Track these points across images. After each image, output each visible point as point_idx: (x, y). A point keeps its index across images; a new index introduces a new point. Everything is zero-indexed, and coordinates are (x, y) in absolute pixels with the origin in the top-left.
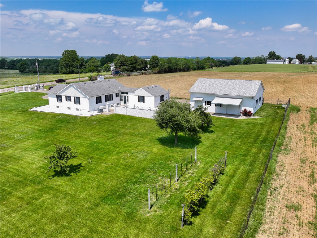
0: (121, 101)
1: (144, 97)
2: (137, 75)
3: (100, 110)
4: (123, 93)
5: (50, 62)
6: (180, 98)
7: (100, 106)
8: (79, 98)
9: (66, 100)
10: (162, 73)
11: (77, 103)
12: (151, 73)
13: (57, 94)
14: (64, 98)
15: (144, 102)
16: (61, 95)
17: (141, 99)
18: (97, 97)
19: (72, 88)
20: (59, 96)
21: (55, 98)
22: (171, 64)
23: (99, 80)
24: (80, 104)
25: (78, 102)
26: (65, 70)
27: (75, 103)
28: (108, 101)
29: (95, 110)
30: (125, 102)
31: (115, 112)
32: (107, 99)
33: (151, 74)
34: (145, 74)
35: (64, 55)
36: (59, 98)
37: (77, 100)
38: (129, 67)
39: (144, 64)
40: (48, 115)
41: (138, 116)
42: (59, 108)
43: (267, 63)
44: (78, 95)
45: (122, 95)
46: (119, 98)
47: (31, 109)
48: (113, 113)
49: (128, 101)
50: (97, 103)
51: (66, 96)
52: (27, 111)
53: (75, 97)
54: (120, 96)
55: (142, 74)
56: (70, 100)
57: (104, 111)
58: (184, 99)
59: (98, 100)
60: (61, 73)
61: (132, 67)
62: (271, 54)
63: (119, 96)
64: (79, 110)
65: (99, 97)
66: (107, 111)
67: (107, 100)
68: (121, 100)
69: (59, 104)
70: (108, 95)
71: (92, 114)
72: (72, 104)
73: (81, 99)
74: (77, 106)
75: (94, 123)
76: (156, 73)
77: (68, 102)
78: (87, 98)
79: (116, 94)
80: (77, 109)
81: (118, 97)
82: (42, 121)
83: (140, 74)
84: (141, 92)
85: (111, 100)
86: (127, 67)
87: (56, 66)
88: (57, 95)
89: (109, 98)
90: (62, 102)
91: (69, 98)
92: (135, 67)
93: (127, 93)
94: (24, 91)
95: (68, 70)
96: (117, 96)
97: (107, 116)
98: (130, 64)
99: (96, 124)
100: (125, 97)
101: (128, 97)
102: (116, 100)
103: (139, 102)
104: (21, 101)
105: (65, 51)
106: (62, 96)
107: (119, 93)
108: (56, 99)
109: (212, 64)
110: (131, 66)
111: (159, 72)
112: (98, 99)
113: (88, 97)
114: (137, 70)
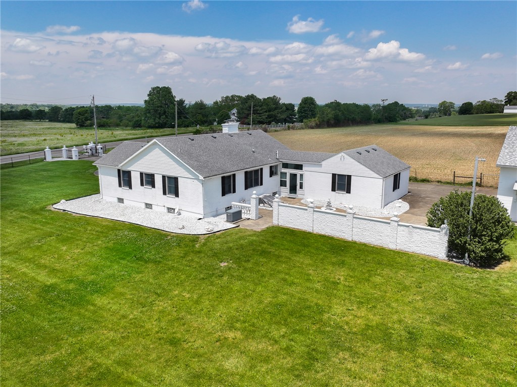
0: (281, 185)
1: (349, 177)
2: (280, 131)
3: (234, 213)
4: (286, 166)
5: (129, 110)
6: (424, 181)
7: (233, 201)
8: (176, 179)
9: (142, 184)
10: (323, 128)
11: (170, 192)
12: (304, 126)
13: (119, 167)
14: (135, 179)
15: (349, 191)
16: (129, 169)
17: (342, 183)
18: (223, 178)
19: (157, 151)
20: (123, 171)
21: (115, 177)
22: (340, 111)
23: (227, 132)
24: (177, 195)
25: (173, 189)
26: (151, 121)
27: (164, 193)
28: (251, 186)
29: (219, 212)
30: (293, 189)
31: (275, 222)
32: (249, 181)
33: (303, 129)
34: (293, 128)
35: (151, 95)
36: (125, 179)
37: (169, 183)
38: (264, 115)
39: (290, 112)
40: (89, 228)
41: (350, 239)
42: (123, 203)
43: (506, 111)
44: (173, 169)
45: (284, 170)
46: (277, 179)
47: (55, 206)
48: (270, 225)
49: (301, 187)
50: (223, 194)
51: (141, 174)
52: (43, 209)
53: (164, 177)
54: (279, 173)
55: (289, 128)
56: (153, 185)
57: (244, 216)
58: (437, 183)
59: (228, 186)
60: (144, 126)
61: (269, 117)
62: (511, 96)
63: (276, 174)
64: (176, 211)
65: (229, 177)
66: (253, 215)
67: (249, 183)
68: (283, 184)
69: (124, 192)
70: (251, 172)
71: (211, 227)
72: (155, 194)
73: (180, 181)
74: (170, 201)
75: (222, 264)
76: (312, 128)
77: (147, 189)
78: (198, 179)
79: (271, 167)
80: (168, 209)
81: (274, 177)
82: (64, 248)
83: (285, 130)
84: (342, 163)
85: (258, 185)
86: (260, 116)
87: (137, 115)
88: (119, 170)
89: (253, 179)
90: (130, 187)
91: (148, 180)
92: (275, 116)
93: (299, 167)
94: (64, 159)
95: (157, 120)
96: (272, 174)
97: (256, 234)
98: (266, 112)
99: (229, 269)
100: (294, 177)
101: (301, 176)
102: (270, 183)
103: (333, 189)
104: (46, 182)
105: (154, 89)
106: (132, 173)
107: (276, 166)
108: (117, 179)
109: (405, 113)
110: (267, 114)
111: (318, 126)
112: (226, 181)
113: (201, 178)
114: (278, 121)
